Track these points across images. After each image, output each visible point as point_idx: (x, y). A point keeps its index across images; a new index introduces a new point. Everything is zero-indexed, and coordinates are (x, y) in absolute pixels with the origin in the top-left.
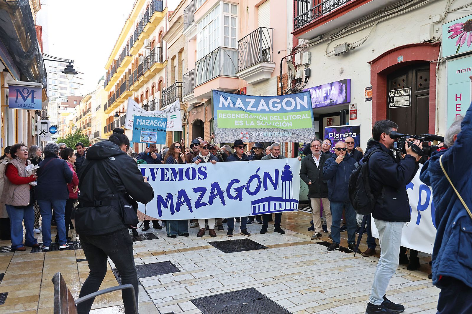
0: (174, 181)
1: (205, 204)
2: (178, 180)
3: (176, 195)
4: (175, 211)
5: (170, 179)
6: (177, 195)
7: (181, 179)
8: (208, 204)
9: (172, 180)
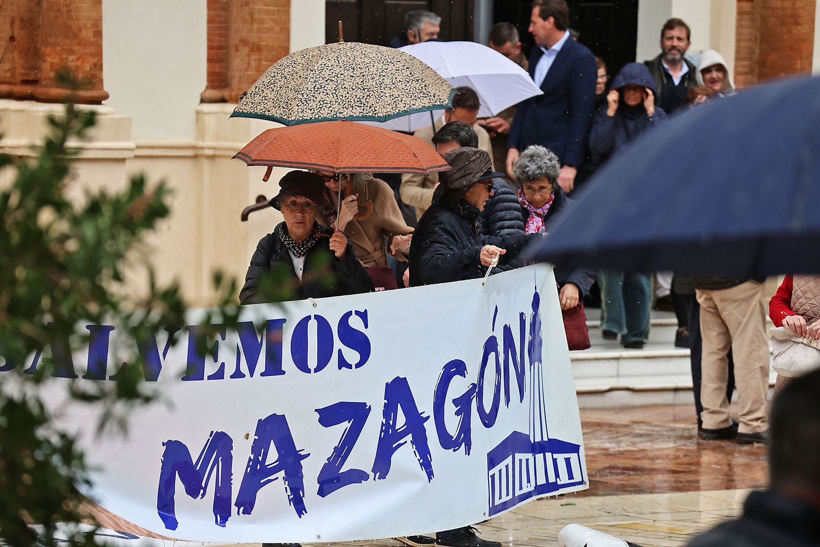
0: (244, 376)
1: (358, 476)
2: (262, 375)
3: (247, 436)
4: (234, 509)
5: (230, 370)
6: (253, 437)
7: (274, 368)
8: (372, 475)
9: (238, 374)
